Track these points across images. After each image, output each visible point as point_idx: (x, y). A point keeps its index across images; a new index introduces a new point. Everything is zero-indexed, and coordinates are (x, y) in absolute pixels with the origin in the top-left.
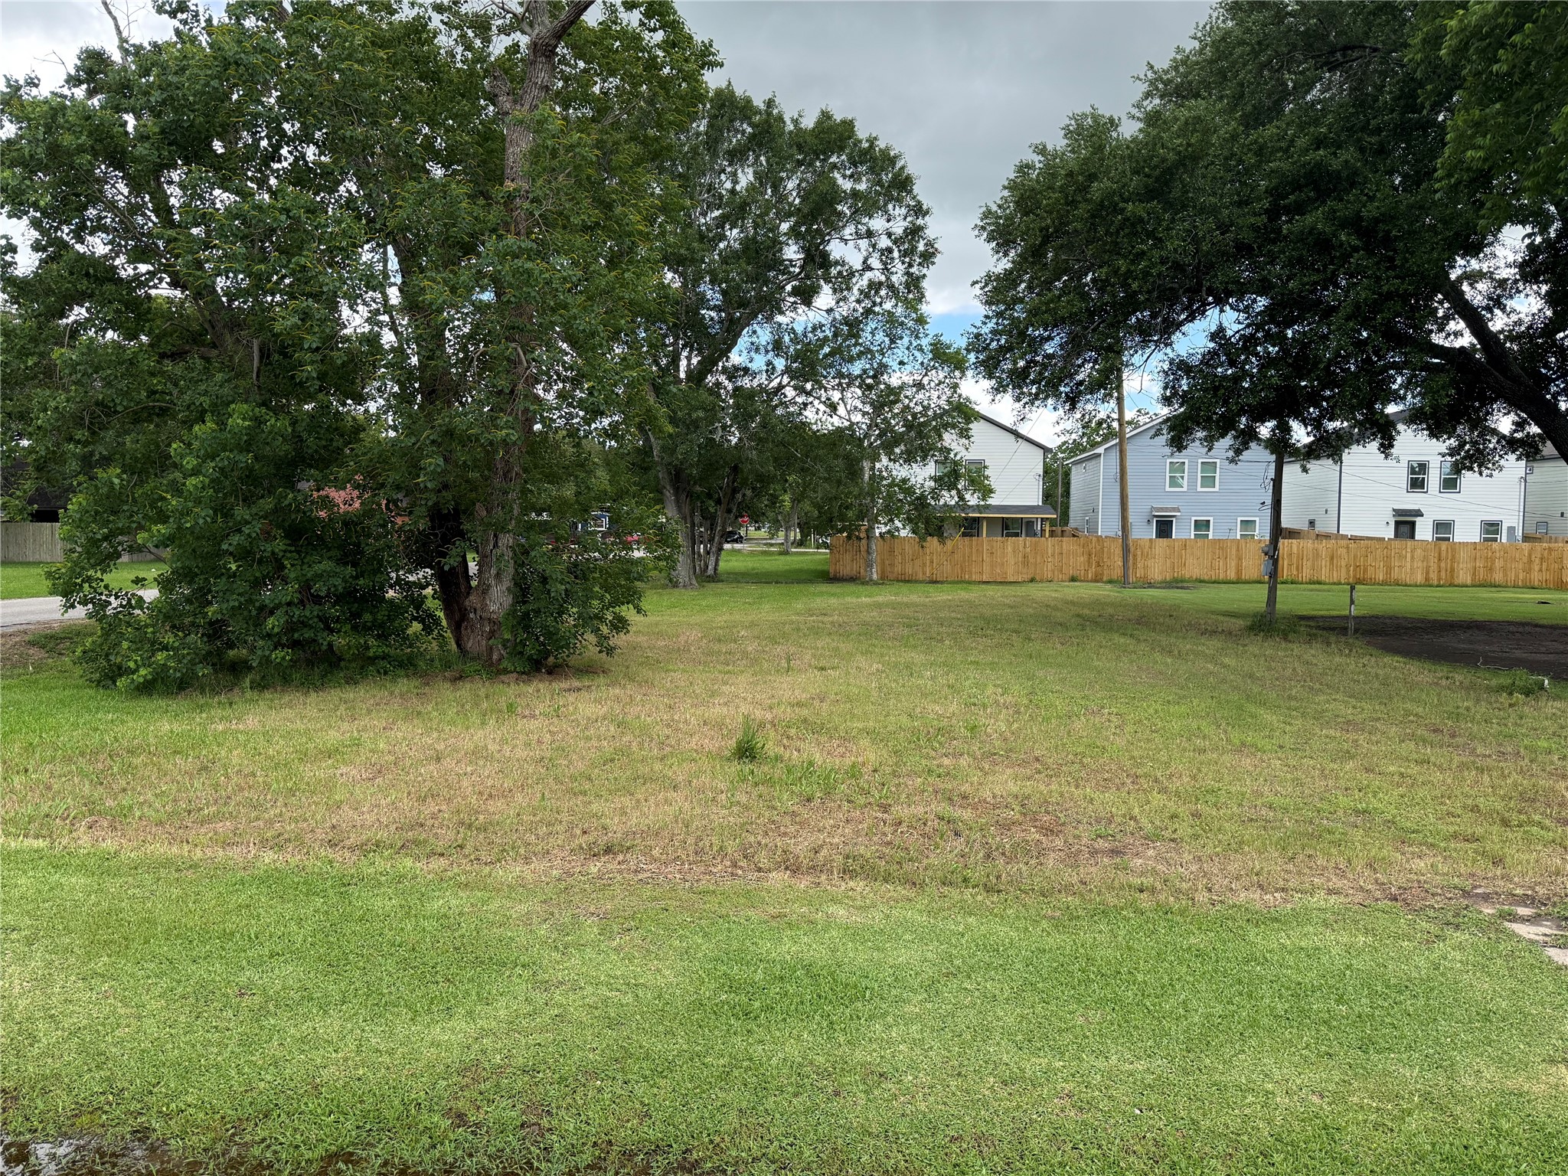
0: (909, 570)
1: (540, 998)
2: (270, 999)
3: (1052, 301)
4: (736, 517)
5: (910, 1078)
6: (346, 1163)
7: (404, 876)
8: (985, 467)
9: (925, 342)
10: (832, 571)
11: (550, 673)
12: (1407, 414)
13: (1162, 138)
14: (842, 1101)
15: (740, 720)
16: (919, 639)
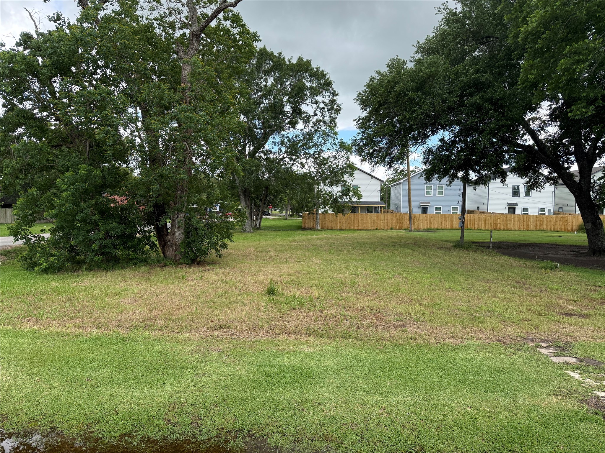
0: (332, 225)
1: (197, 379)
2: (98, 381)
3: (382, 128)
4: (267, 206)
5: (329, 404)
6: (128, 437)
7: (146, 338)
8: (359, 188)
9: (337, 142)
10: (303, 226)
11: (198, 264)
12: (511, 169)
13: (422, 69)
14: (305, 413)
15: (269, 280)
16: (335, 251)
